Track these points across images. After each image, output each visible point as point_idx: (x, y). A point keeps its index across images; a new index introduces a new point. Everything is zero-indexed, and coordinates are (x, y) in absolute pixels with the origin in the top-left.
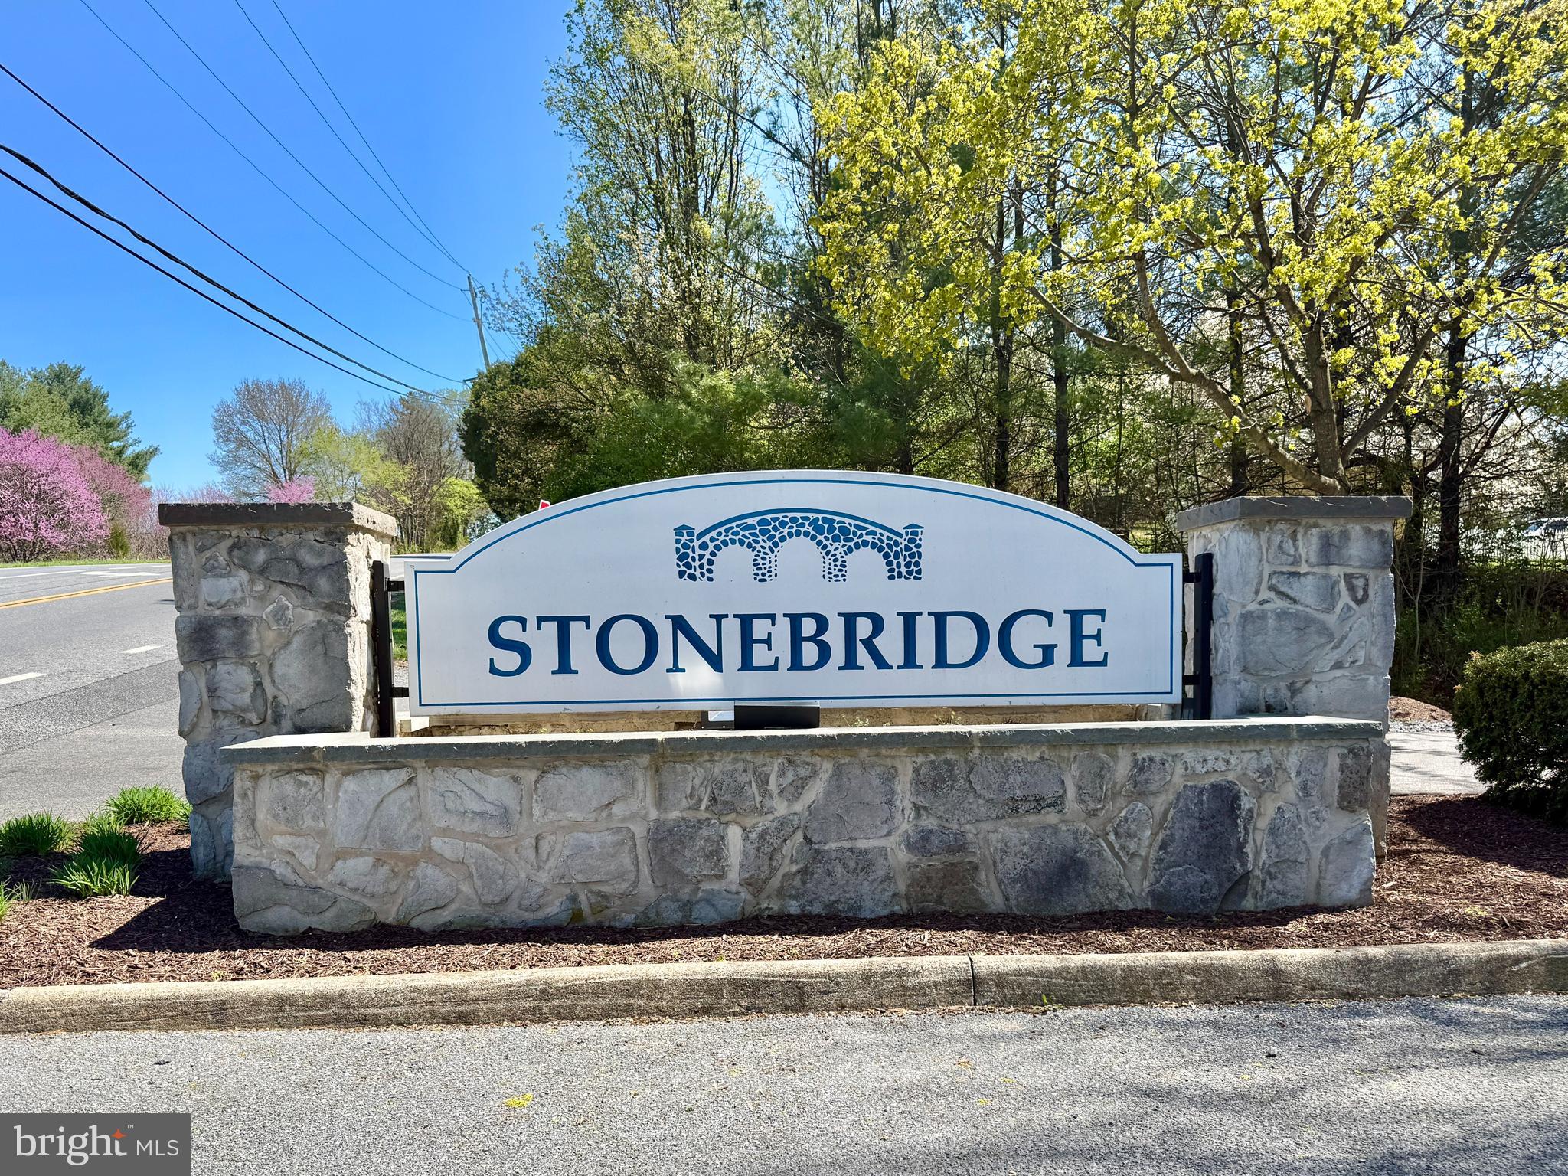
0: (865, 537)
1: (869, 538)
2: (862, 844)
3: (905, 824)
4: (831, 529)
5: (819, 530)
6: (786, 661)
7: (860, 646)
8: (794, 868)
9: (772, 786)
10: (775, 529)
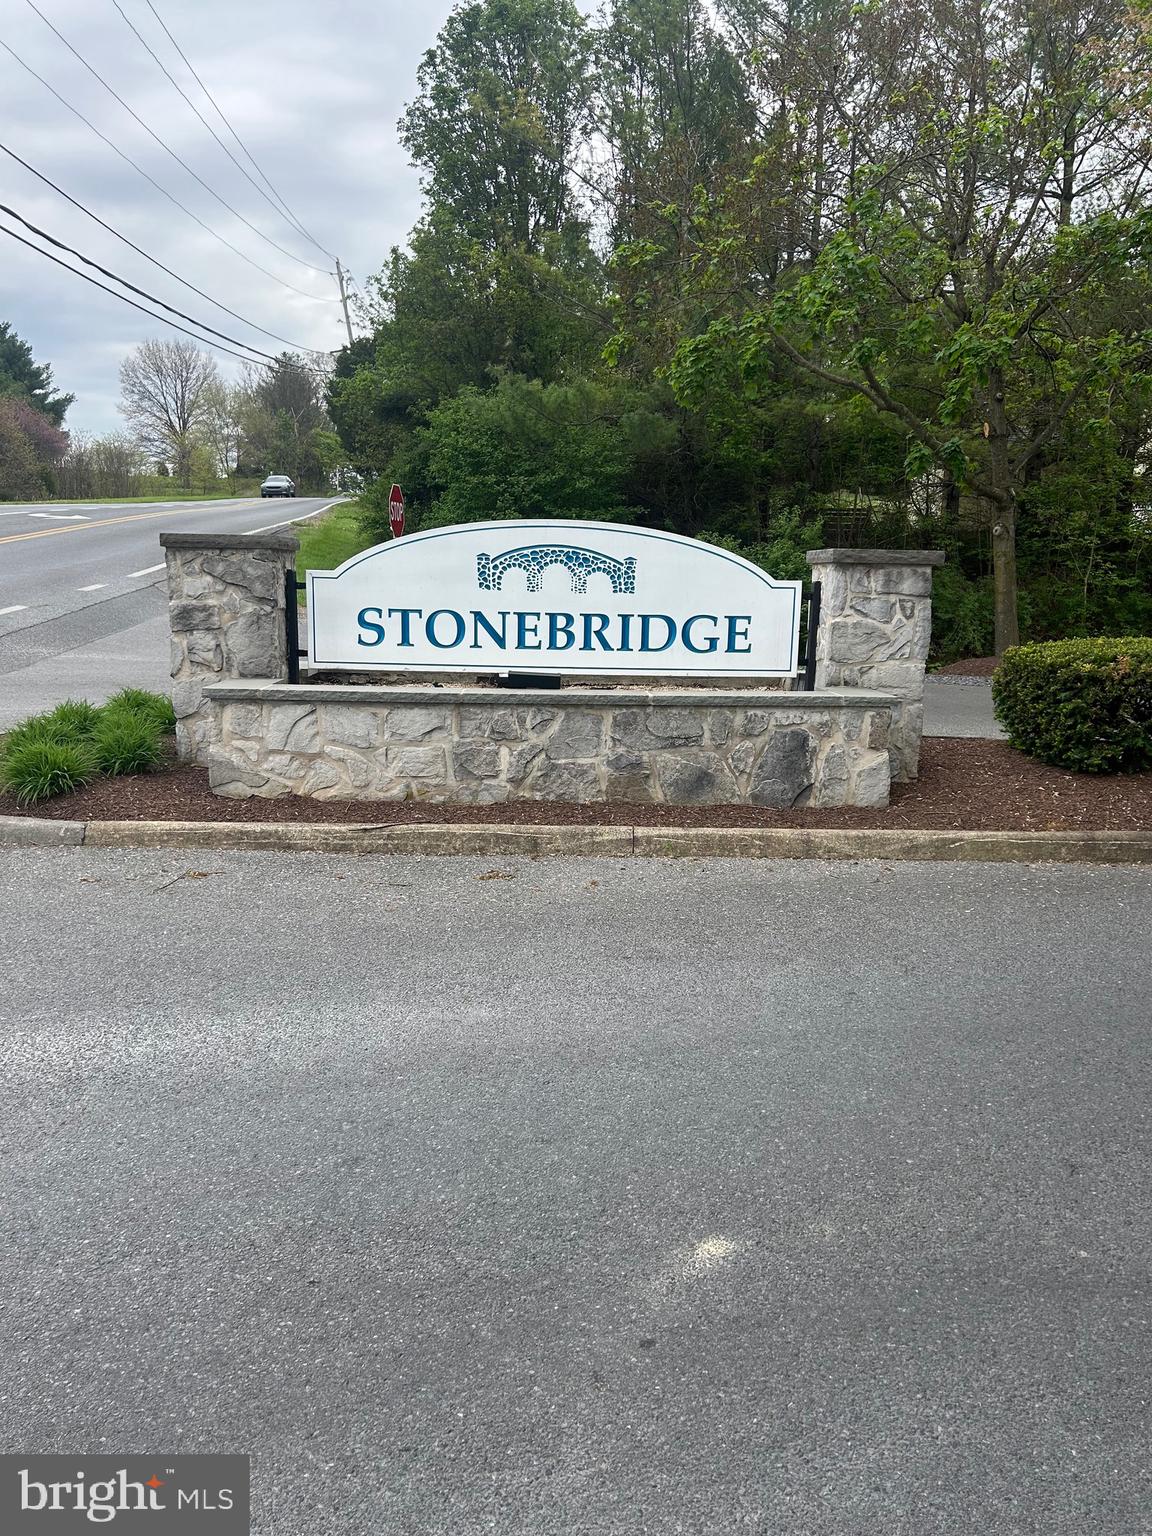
0: (599, 565)
1: (602, 566)
2: (581, 761)
3: (606, 750)
4: (578, 558)
5: (569, 558)
6: (546, 643)
7: (593, 635)
8: (539, 774)
9: (528, 725)
10: (541, 557)
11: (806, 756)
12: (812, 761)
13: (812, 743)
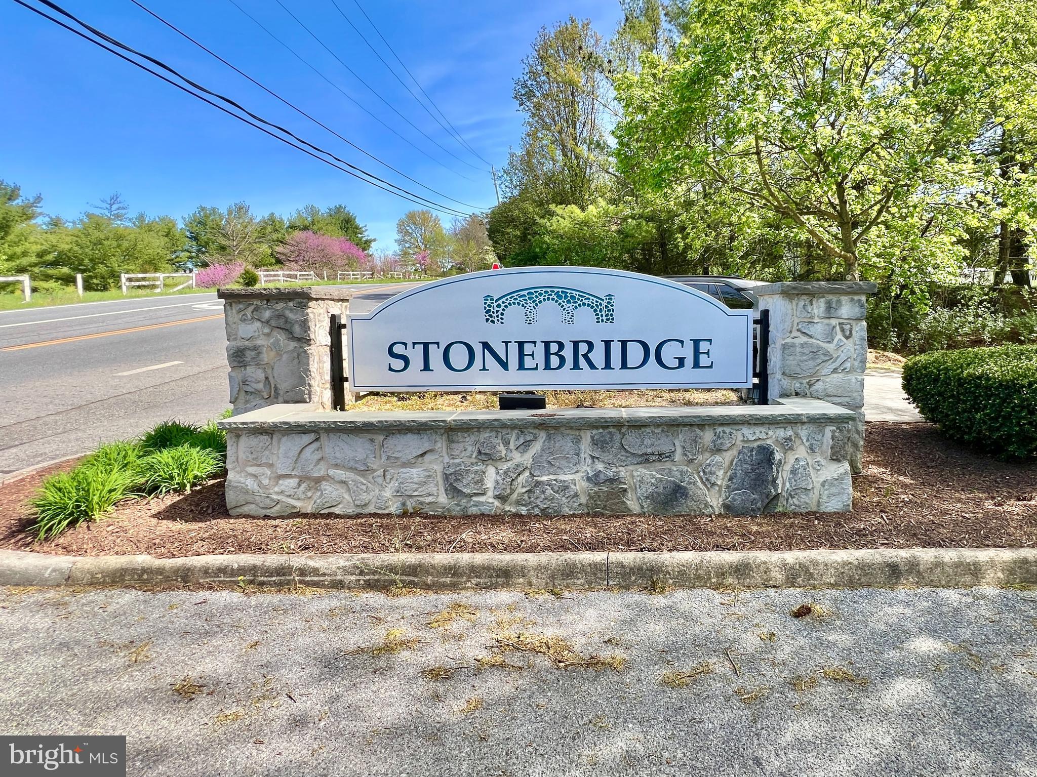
0: (584, 301)
1: (586, 302)
2: (562, 477)
3: (587, 468)
4: (566, 297)
5: (559, 297)
6: (542, 365)
7: (581, 357)
8: (524, 490)
9: (512, 446)
10: (536, 297)
11: (772, 468)
12: (778, 472)
13: (777, 456)
